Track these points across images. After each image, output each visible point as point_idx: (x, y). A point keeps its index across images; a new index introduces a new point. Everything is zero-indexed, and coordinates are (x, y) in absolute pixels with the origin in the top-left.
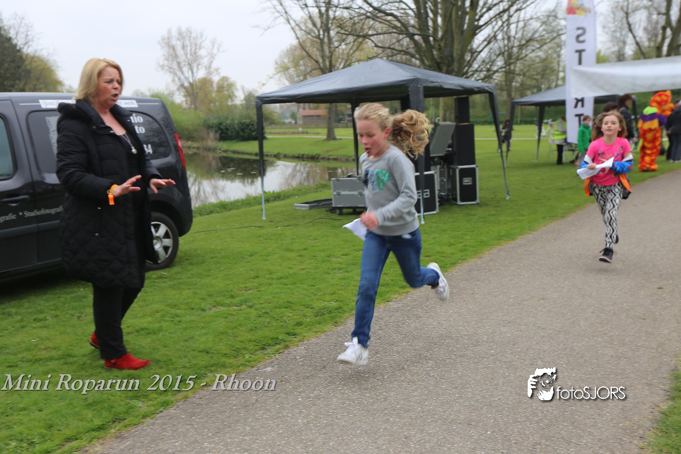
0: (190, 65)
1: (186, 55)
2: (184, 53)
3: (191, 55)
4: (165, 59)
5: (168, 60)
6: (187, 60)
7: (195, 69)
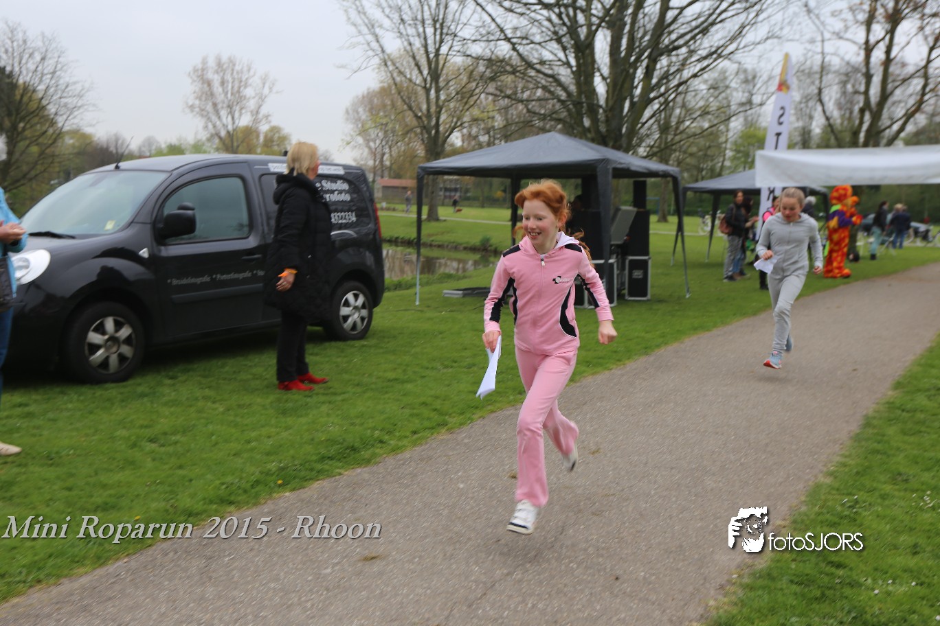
0: (230, 107)
1: (226, 94)
2: (223, 90)
3: (232, 94)
4: (196, 98)
5: (200, 100)
6: (226, 101)
7: (237, 115)
